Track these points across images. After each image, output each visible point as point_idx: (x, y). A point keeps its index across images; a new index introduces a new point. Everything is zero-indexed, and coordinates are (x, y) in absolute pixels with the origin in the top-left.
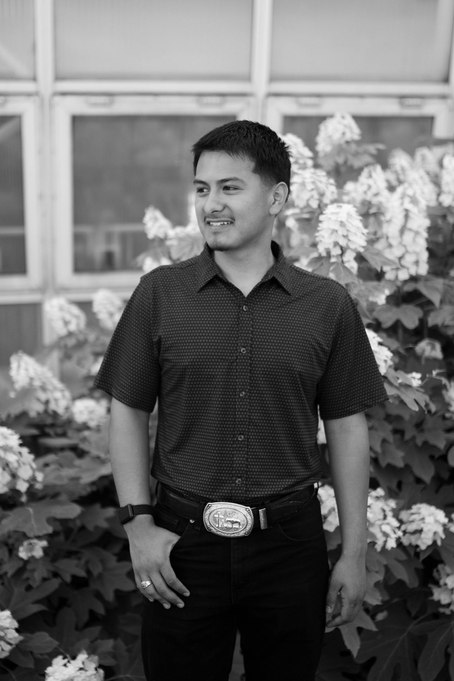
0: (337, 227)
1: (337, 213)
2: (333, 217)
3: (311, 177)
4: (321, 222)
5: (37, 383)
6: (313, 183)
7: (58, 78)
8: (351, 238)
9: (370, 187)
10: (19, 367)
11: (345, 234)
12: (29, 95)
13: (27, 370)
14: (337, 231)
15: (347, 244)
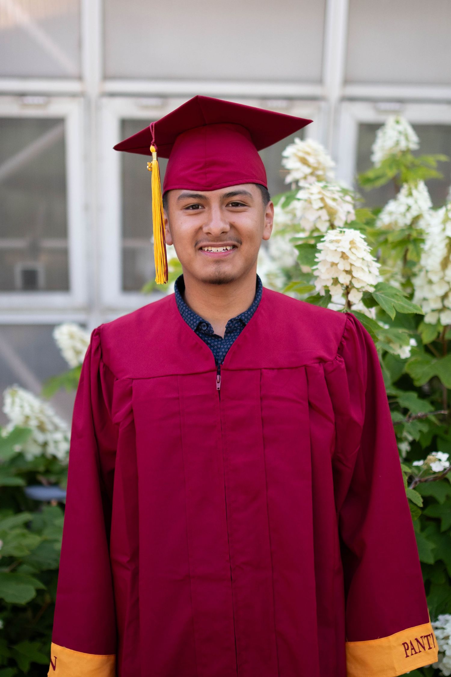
0: (336, 259)
1: (338, 241)
2: (332, 247)
3: (320, 193)
4: (319, 251)
5: (33, 423)
6: (322, 199)
7: (106, 77)
8: (354, 274)
9: (409, 208)
10: (13, 403)
11: (348, 268)
12: (73, 95)
13: (22, 407)
14: (337, 264)
15: (351, 282)
